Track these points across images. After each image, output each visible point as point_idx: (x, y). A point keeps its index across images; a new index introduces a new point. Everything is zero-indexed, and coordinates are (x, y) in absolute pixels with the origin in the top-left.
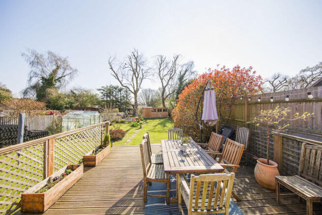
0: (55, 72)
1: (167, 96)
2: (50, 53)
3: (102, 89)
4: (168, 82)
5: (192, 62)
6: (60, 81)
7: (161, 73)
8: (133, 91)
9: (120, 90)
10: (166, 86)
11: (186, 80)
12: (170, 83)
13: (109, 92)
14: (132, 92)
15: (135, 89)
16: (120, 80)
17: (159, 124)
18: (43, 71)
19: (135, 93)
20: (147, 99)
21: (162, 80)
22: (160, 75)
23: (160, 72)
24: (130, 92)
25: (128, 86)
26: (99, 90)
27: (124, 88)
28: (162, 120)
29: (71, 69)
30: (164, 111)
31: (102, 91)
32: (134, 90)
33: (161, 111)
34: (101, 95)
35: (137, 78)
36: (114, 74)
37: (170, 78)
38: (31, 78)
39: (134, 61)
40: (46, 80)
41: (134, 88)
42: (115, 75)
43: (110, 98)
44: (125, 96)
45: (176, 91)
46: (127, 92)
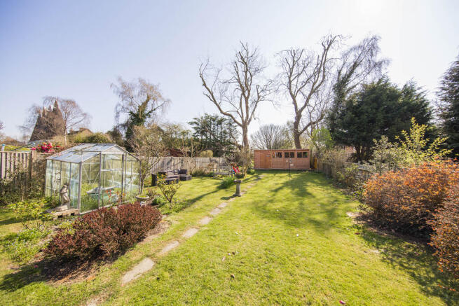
0: (145, 104)
1: (305, 129)
2: (141, 81)
3: (195, 123)
4: (307, 101)
5: (375, 38)
6: (149, 117)
7: (294, 83)
8: (241, 123)
9: (220, 122)
10: (302, 109)
11: (354, 87)
12: (312, 102)
13: (204, 126)
14: (239, 124)
15: (245, 118)
16: (218, 103)
17: (286, 184)
18: (131, 104)
19: (244, 126)
20: (268, 140)
21: (293, 97)
22: (290, 89)
23: (290, 82)
24: (236, 124)
25: (233, 114)
26: (191, 123)
27: (226, 117)
28: (294, 176)
29: (163, 99)
30: (299, 156)
31: (195, 126)
32: (243, 121)
33: (292, 155)
34: (194, 131)
35: (247, 99)
36: (207, 92)
37: (313, 91)
38: (118, 113)
39: (241, 67)
40: (134, 115)
41: (242, 117)
42: (209, 94)
43: (206, 135)
44: (227, 131)
45: (327, 115)
46: (231, 124)
